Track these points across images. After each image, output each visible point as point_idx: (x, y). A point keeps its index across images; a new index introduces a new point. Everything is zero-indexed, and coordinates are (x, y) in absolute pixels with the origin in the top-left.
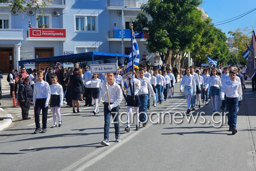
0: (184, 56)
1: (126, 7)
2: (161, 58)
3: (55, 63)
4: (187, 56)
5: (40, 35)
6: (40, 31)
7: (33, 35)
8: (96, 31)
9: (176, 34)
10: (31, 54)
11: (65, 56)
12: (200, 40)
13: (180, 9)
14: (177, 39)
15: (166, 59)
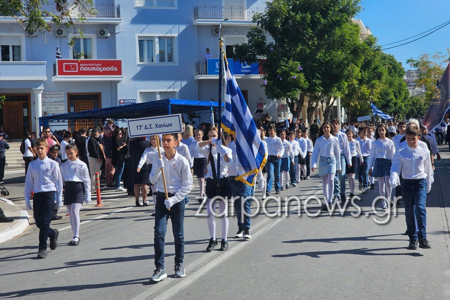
0: (329, 103)
1: (226, 20)
2: (289, 108)
3: (104, 120)
4: (335, 104)
5: (77, 71)
6: (77, 64)
7: (64, 71)
8: (174, 63)
9: (316, 66)
10: (61, 105)
11: (121, 107)
12: (358, 75)
13: (323, 21)
14: (317, 75)
15: (298, 111)
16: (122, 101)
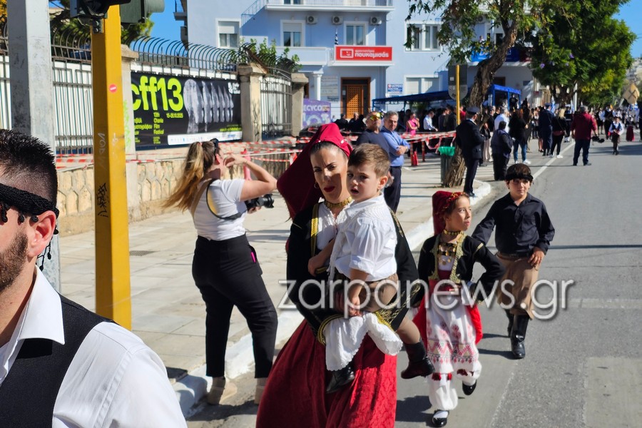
5: (352, 57)
6: (352, 50)
10: (335, 88)
16: (390, 86)
